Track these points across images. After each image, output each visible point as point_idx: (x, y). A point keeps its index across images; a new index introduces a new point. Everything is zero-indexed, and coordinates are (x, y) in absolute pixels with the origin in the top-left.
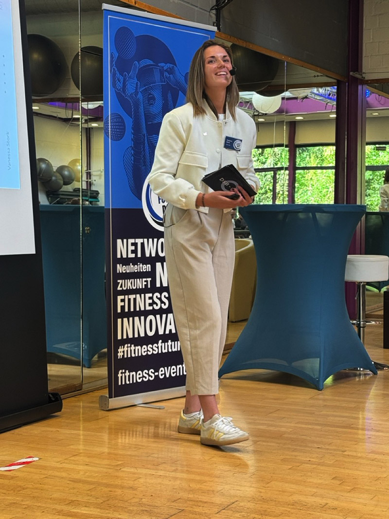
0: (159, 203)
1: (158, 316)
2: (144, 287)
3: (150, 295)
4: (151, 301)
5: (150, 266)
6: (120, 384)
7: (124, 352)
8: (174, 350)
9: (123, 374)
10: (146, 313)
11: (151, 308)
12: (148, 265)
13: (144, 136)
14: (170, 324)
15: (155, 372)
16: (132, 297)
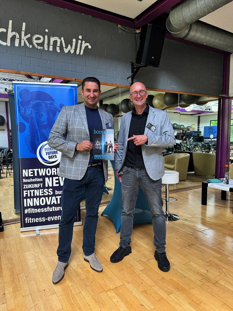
0: (47, 155)
1: (47, 198)
2: (39, 187)
3: (43, 190)
4: (43, 192)
5: (42, 179)
6: (26, 222)
7: (28, 211)
8: (56, 210)
9: (28, 219)
10: (40, 197)
11: (43, 195)
12: (41, 179)
13: (37, 129)
14: (54, 201)
15: (45, 218)
16: (32, 191)
